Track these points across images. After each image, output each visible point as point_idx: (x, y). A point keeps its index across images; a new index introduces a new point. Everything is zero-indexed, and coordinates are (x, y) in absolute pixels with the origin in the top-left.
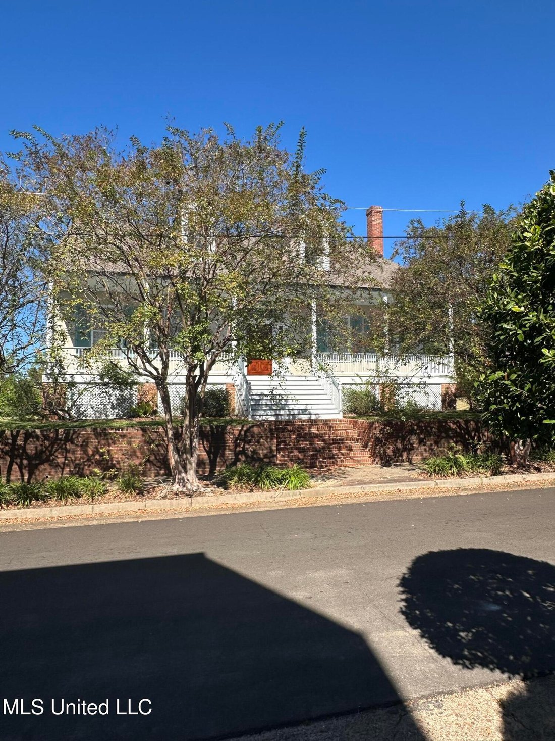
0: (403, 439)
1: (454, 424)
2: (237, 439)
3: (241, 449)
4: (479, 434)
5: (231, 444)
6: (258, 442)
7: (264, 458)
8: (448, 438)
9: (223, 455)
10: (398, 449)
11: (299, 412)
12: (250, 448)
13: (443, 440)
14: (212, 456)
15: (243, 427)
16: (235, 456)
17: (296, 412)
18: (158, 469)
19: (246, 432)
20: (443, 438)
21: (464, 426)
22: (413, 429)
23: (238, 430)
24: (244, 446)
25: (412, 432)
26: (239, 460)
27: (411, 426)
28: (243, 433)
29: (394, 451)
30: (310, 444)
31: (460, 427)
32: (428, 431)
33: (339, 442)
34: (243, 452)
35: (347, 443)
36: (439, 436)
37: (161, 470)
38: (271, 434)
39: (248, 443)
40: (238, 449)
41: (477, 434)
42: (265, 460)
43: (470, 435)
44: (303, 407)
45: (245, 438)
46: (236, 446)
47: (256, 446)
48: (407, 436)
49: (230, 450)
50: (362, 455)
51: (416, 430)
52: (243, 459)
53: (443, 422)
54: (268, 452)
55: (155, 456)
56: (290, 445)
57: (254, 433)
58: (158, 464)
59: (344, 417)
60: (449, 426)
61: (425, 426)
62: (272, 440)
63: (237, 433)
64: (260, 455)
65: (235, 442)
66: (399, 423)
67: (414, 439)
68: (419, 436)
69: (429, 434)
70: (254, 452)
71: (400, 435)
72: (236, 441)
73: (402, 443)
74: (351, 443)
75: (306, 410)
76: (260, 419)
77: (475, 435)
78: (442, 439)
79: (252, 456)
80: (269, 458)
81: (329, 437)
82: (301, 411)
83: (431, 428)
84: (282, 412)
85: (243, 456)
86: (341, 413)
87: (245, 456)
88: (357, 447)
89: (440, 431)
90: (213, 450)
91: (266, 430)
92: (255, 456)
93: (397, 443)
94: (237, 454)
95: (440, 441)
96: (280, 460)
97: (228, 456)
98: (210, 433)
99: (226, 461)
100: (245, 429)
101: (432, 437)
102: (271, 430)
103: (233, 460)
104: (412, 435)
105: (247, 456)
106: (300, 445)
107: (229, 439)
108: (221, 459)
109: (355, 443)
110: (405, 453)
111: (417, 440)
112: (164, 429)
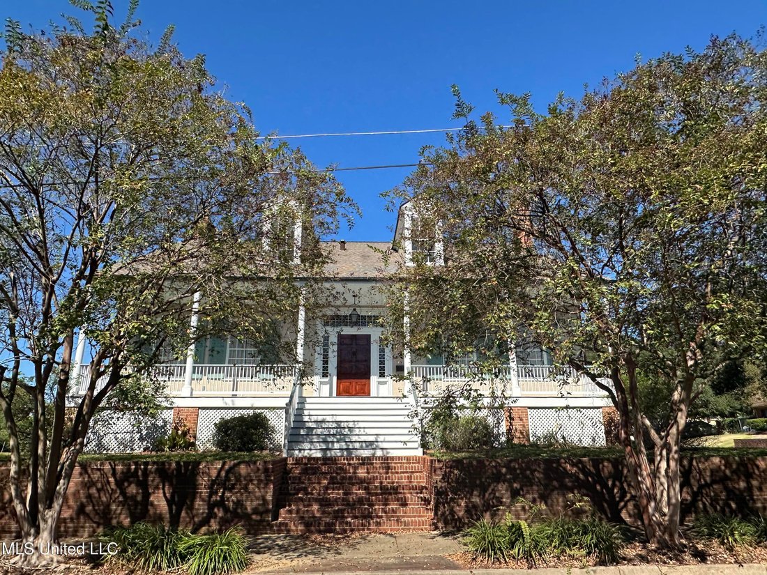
0: (483, 490)
1: (573, 465)
2: (213, 482)
3: (218, 498)
4: (622, 484)
5: (204, 491)
6: (246, 488)
7: (253, 514)
8: (564, 489)
9: (191, 507)
10: (475, 507)
11: (362, 446)
12: (232, 498)
13: (556, 492)
14: (174, 507)
15: (224, 464)
16: (209, 509)
17: (357, 446)
18: (95, 525)
19: (228, 472)
20: (555, 488)
21: (592, 469)
22: (499, 472)
23: (216, 468)
24: (223, 493)
25: (498, 478)
26: (215, 516)
27: (495, 467)
28: (223, 474)
29: (468, 511)
30: (344, 494)
31: (583, 470)
32: (527, 477)
33: (390, 493)
34: (221, 503)
35: (404, 493)
36: (546, 486)
37: (98, 527)
38: (266, 476)
39: (230, 490)
40: (214, 498)
41: (617, 483)
42: (254, 517)
43: (605, 485)
44: (372, 438)
45: (225, 481)
46: (212, 493)
47: (242, 494)
48: (489, 485)
49: (203, 500)
50: (419, 514)
51: (505, 475)
52: (220, 514)
53: (553, 462)
54: (259, 505)
55: (94, 506)
56: (312, 494)
57: (240, 475)
58: (96, 520)
59: (424, 453)
60: (565, 469)
61: (521, 468)
62: (266, 484)
63: (214, 473)
64: (246, 509)
65: (211, 487)
66: (475, 463)
67: (502, 489)
68: (511, 486)
69: (528, 482)
70: (239, 503)
71: (478, 482)
72: (212, 484)
73: (482, 495)
74: (411, 493)
75: (371, 443)
76: (300, 455)
77: (614, 485)
78: (552, 490)
79: (235, 509)
80: (261, 514)
81: (381, 483)
82: (364, 445)
83: (533, 472)
84: (336, 446)
85: (221, 509)
86: (421, 450)
87: (223, 509)
88: (413, 499)
89: (547, 476)
90: (176, 499)
91: (258, 469)
92: (239, 511)
93: (471, 495)
94: (211, 506)
95: (549, 494)
96: (284, 518)
97: (198, 509)
98: (175, 472)
99: (193, 517)
100: (227, 467)
101: (535, 488)
102: (266, 470)
103: (205, 515)
104: (498, 483)
105: (226, 510)
106: (329, 494)
107: (203, 481)
108: (187, 513)
109: (417, 493)
110: (488, 513)
111: (507, 491)
112: (111, 465)
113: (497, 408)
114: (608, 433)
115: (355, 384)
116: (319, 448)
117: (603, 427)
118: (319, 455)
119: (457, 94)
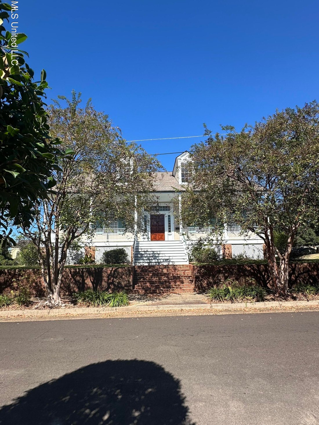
0: (214, 276)
1: (249, 267)
2: (109, 275)
3: (111, 281)
4: (268, 273)
5: (105, 279)
6: (121, 277)
7: (125, 287)
8: (245, 276)
9: (101, 284)
10: (210, 283)
11: (164, 261)
12: (116, 281)
13: (242, 277)
14: (95, 285)
15: (113, 268)
16: (108, 285)
17: (162, 261)
18: (65, 292)
19: (114, 271)
20: (242, 276)
21: (256, 268)
22: (220, 270)
23: (110, 270)
24: (113, 279)
25: (219, 272)
26: (110, 288)
27: (218, 268)
28: (113, 272)
29: (207, 284)
30: (159, 279)
31: (253, 269)
32: (231, 272)
33: (177, 278)
34: (113, 283)
35: (183, 279)
36: (238, 275)
37: (66, 292)
38: (129, 273)
39: (116, 278)
40: (110, 281)
41: (266, 273)
42: (125, 288)
43: (261, 274)
44: (167, 258)
45: (114, 275)
46: (109, 279)
47: (120, 279)
48: (216, 274)
49: (105, 282)
50: (189, 286)
51: (222, 271)
52: (112, 287)
53: (241, 266)
54: (127, 283)
55: (64, 285)
56: (147, 279)
57: (119, 272)
58: (65, 289)
59: (189, 263)
60: (246, 268)
61: (228, 268)
62: (129, 276)
63: (109, 272)
64: (122, 285)
65: (108, 277)
66: (210, 266)
67: (221, 276)
68: (224, 275)
69: (231, 274)
70: (119, 283)
71: (211, 274)
72: (109, 276)
73: (213, 279)
74: (185, 279)
75: (168, 259)
77: (265, 274)
78: (241, 276)
79: (118, 285)
80: (128, 287)
81: (173, 275)
82: (165, 260)
83: (233, 270)
84: (153, 261)
85: (112, 285)
86: (188, 262)
87: (113, 285)
88: (186, 281)
89: (238, 270)
90: (95, 282)
91: (126, 270)
92: (119, 286)
93: (209, 279)
94: (109, 284)
95: (239, 278)
96: (137, 288)
97: (103, 286)
98: (94, 272)
99: (102, 288)
100: (114, 270)
101: (234, 275)
102: (129, 270)
103: (106, 288)
104: (219, 274)
105: (114, 285)
106: (153, 279)
107: (105, 275)
108: (100, 287)
109: (187, 279)
110: (215, 285)
111: (223, 277)
112: (69, 270)
113: (219, 245)
114: (265, 254)
115: (158, 235)
116: (147, 262)
117: (263, 252)
118: (147, 264)
119: (205, 126)
